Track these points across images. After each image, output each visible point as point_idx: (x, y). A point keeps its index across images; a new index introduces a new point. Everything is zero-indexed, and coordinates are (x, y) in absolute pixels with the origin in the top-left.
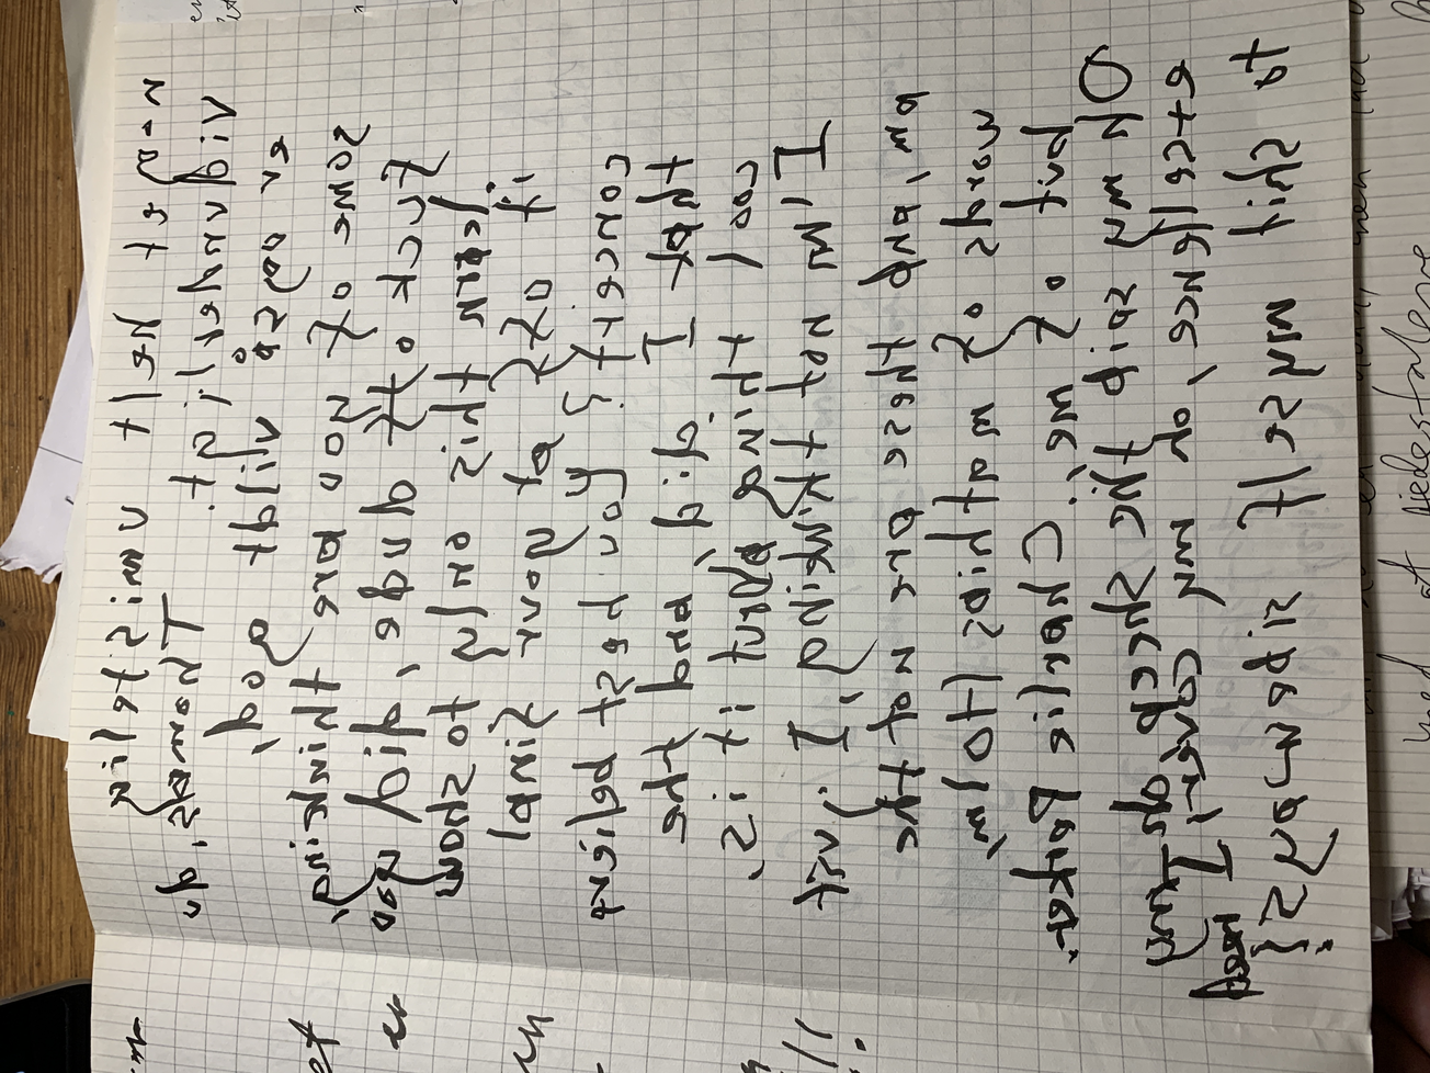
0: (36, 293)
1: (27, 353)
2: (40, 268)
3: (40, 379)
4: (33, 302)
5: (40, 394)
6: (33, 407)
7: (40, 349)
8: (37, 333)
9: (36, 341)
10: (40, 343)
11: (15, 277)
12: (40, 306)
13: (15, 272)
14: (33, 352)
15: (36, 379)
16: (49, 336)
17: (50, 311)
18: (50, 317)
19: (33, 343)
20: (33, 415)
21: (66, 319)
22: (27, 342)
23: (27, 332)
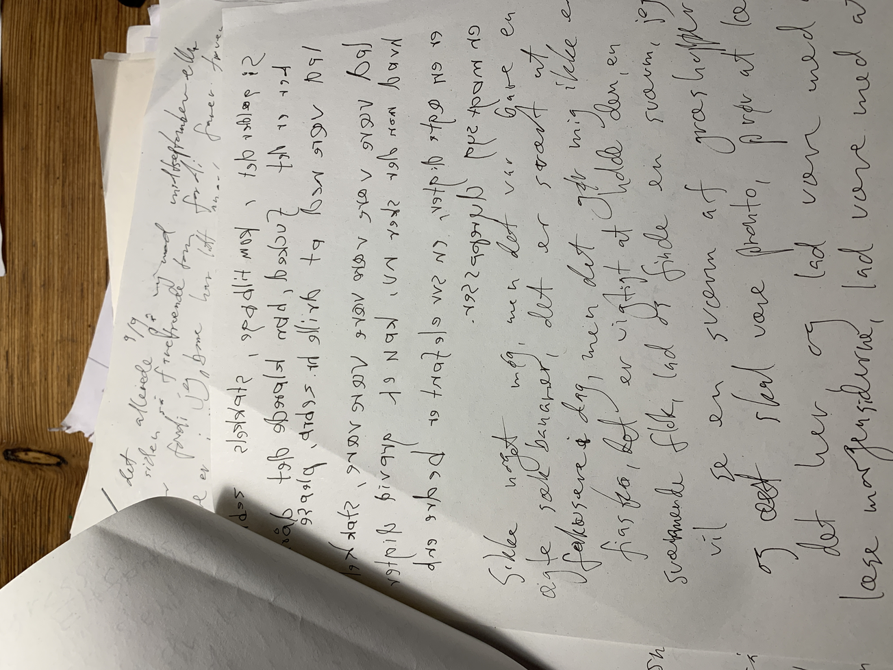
0: (88, 260)
1: (82, 297)
2: (91, 244)
3: (90, 314)
4: (86, 266)
5: (89, 323)
6: (85, 331)
7: (90, 296)
8: (88, 285)
9: (88, 290)
10: (90, 291)
11: (76, 250)
12: (90, 268)
13: (76, 246)
14: (86, 296)
15: (87, 314)
16: (95, 288)
17: (96, 271)
18: (96, 275)
19: (85, 291)
20: (85, 336)
21: (105, 277)
22: (82, 290)
23: (82, 285)
